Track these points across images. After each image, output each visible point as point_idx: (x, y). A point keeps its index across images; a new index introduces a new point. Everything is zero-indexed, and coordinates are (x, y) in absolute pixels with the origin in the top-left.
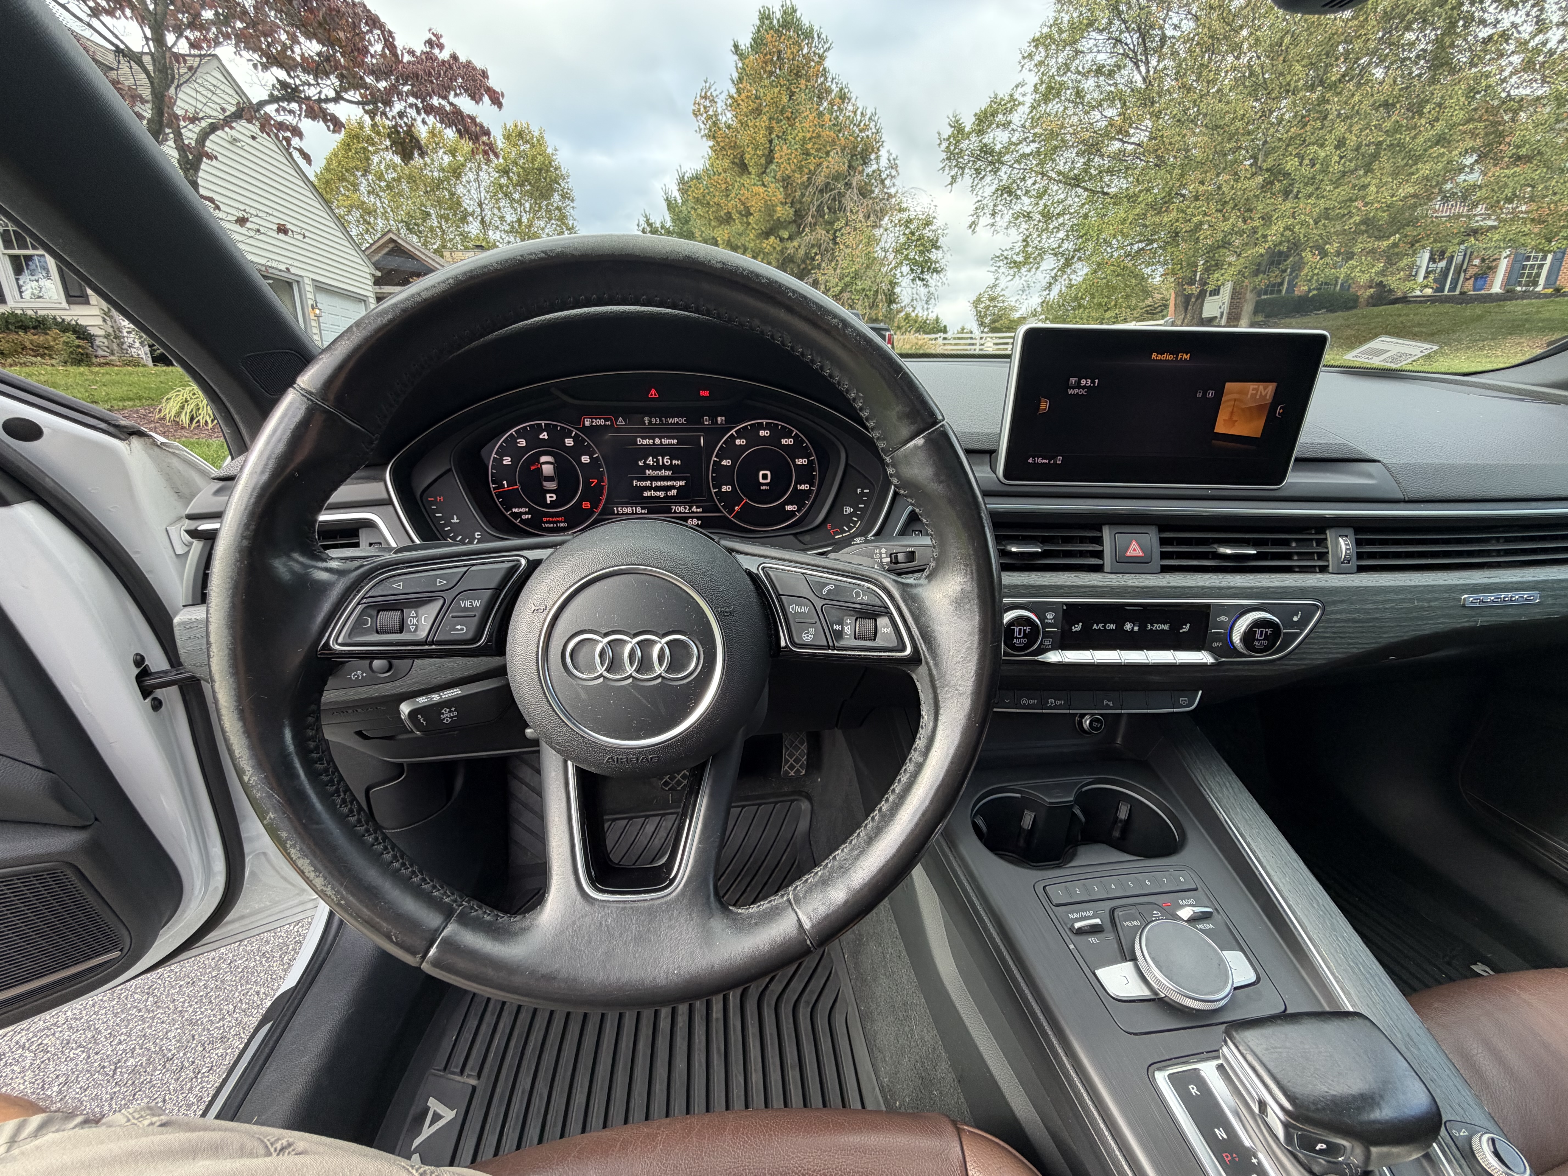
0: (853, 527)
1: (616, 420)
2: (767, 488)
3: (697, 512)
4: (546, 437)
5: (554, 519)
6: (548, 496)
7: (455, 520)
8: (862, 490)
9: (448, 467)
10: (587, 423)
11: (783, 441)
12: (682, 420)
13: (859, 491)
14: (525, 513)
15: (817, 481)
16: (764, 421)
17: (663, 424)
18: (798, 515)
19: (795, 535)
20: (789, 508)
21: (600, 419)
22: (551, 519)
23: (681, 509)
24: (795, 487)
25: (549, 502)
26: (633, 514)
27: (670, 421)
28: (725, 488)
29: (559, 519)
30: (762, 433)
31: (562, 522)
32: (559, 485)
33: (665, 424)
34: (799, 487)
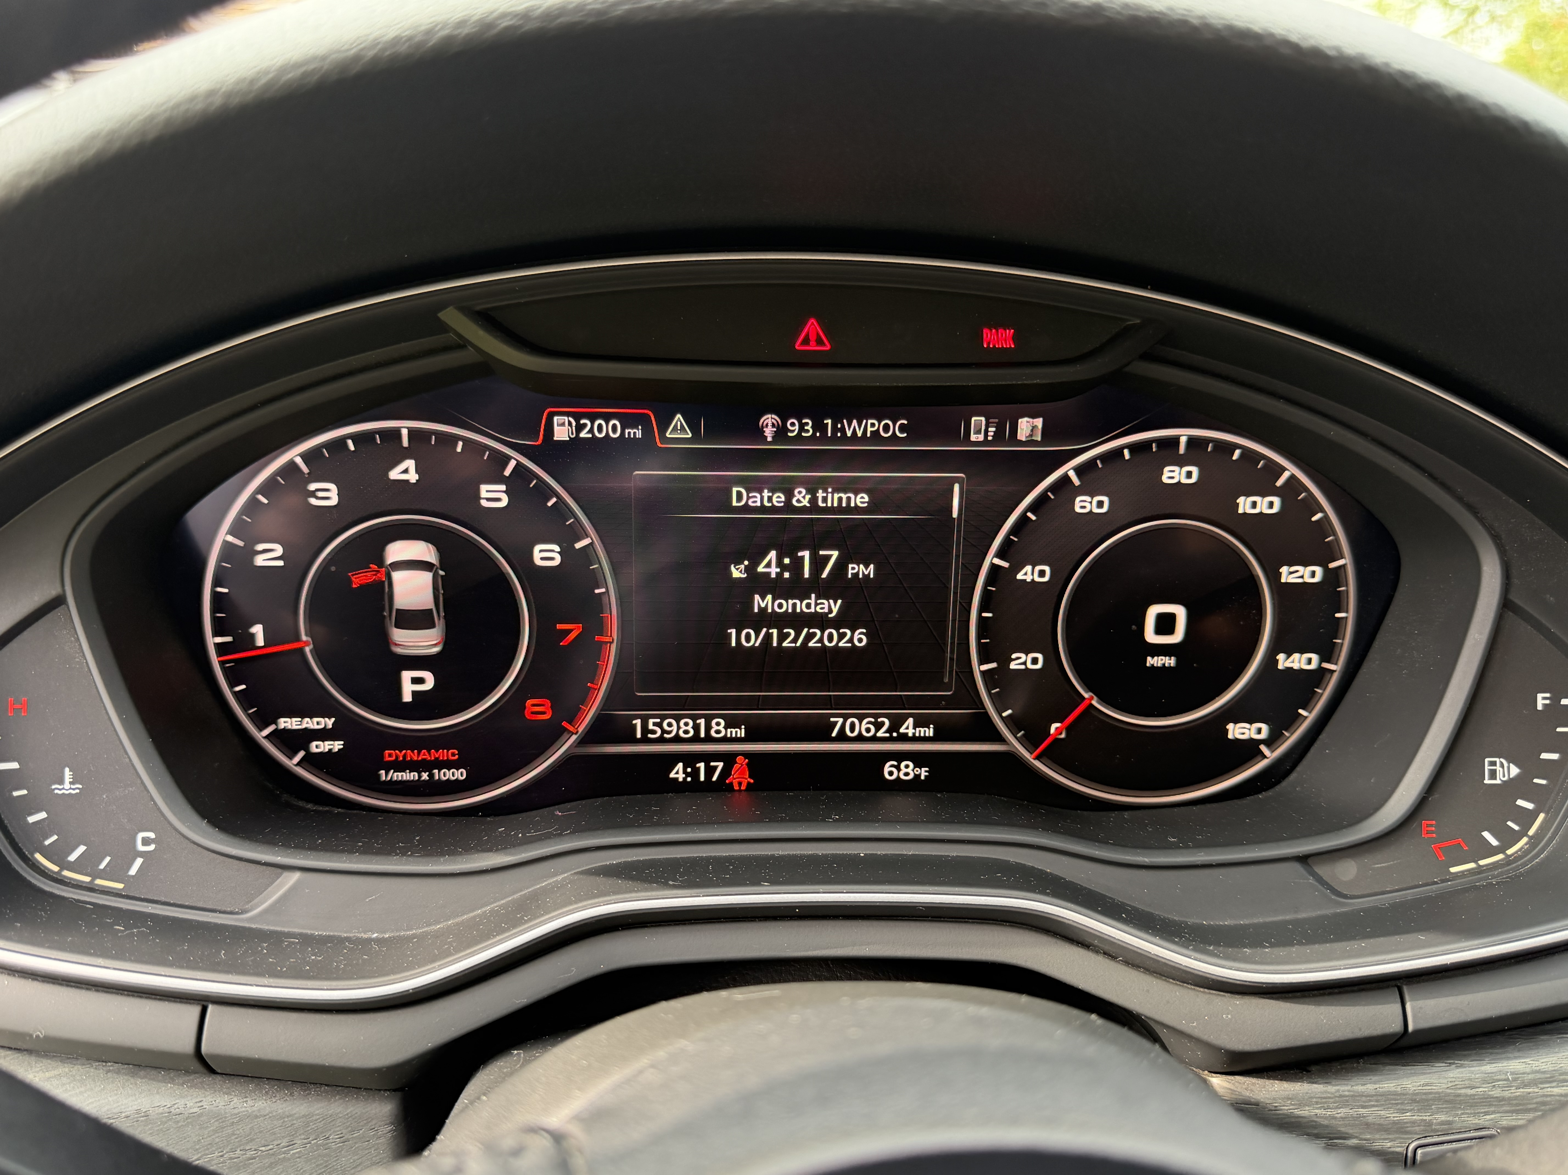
0: (1517, 837)
1: (664, 425)
2: (1170, 661)
3: (915, 739)
4: (413, 477)
5: (425, 755)
6: (407, 676)
7: (67, 786)
8: (1555, 699)
9: (53, 592)
10: (562, 431)
11: (1244, 504)
12: (895, 428)
13: (1542, 699)
14: (323, 735)
15: (1345, 643)
16: (1184, 434)
17: (824, 439)
18: (1271, 755)
19: (1303, 859)
20: (1237, 731)
21: (607, 418)
22: (413, 755)
23: (864, 727)
24: (1270, 660)
25: (407, 698)
26: (696, 739)
27: (853, 428)
28: (1020, 661)
29: (444, 754)
30: (1173, 475)
31: (449, 765)
32: (448, 641)
33: (834, 440)
34: (1283, 662)
